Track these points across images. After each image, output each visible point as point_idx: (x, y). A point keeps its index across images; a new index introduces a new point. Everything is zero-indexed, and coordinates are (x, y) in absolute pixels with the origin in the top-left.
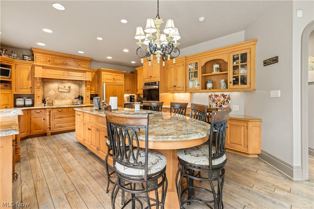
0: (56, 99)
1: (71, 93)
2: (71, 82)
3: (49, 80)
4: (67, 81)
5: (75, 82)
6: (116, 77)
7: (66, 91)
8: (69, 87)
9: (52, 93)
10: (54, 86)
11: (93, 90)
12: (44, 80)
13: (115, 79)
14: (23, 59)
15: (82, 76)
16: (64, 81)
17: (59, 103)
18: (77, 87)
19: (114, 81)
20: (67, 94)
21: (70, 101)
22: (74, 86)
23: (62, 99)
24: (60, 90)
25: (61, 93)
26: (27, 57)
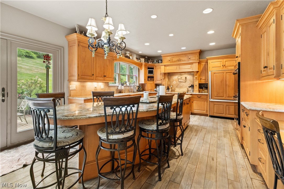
0: (177, 87)
1: (187, 82)
2: (187, 73)
3: (173, 74)
4: (184, 73)
5: (190, 73)
6: (227, 63)
7: (183, 81)
8: (186, 78)
9: (174, 83)
10: (175, 78)
11: (203, 80)
12: (170, 74)
13: (226, 66)
14: (159, 63)
15: (190, 68)
16: (182, 74)
17: (178, 90)
18: (192, 78)
19: (224, 68)
20: (184, 83)
21: (186, 89)
22: (189, 77)
23: (181, 87)
24: (180, 81)
25: (180, 83)
26: (160, 61)
